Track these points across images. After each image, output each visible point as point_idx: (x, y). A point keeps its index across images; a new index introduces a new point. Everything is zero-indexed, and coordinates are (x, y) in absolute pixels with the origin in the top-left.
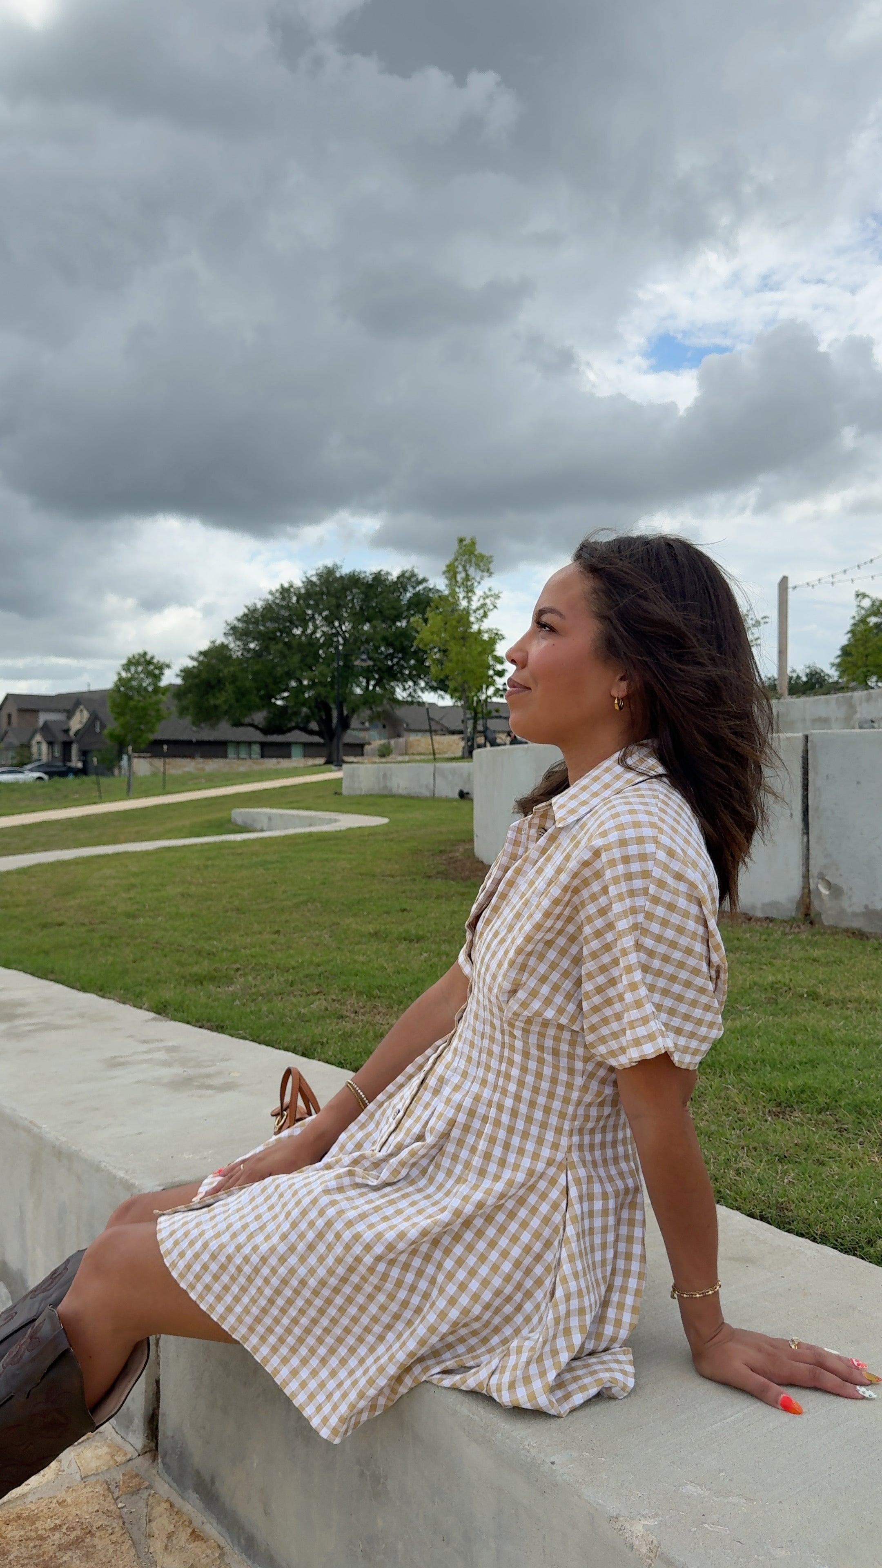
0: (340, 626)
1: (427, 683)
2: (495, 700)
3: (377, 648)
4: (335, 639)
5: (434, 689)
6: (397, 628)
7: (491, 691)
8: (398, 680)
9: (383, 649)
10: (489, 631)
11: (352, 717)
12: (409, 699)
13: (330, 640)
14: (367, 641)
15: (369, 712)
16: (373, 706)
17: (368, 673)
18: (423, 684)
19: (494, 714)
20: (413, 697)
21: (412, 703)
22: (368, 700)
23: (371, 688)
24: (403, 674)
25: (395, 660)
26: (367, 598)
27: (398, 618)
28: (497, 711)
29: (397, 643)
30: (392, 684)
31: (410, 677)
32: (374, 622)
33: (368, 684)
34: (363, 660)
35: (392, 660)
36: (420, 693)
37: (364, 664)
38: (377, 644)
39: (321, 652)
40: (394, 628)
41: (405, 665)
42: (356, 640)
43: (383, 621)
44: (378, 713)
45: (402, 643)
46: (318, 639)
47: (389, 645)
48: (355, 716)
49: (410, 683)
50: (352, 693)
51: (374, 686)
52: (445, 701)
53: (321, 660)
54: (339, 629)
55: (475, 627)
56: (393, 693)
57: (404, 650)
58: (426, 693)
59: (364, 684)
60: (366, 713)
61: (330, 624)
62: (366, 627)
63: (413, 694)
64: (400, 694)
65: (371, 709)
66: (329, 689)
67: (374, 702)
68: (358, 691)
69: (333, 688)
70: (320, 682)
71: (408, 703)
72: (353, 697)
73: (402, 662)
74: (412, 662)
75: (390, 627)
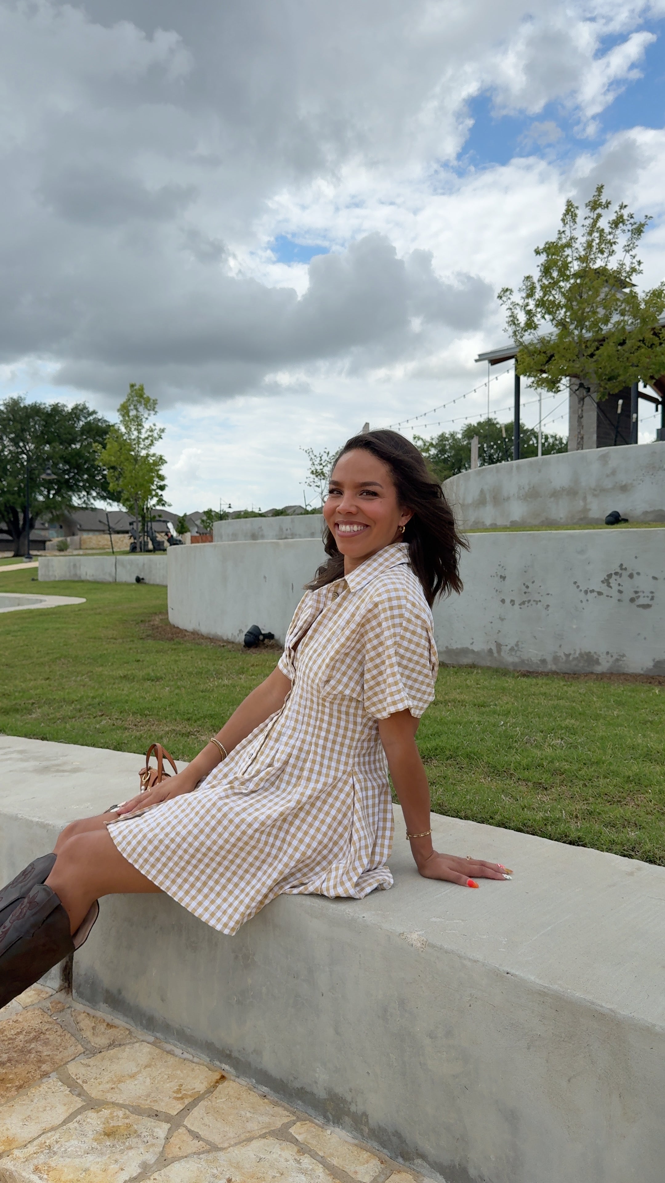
0: (25, 446)
1: (98, 493)
2: (158, 508)
3: (55, 465)
4: (21, 457)
5: (104, 498)
6: (72, 449)
7: (154, 500)
8: (73, 491)
9: (61, 465)
10: (154, 455)
11: (36, 519)
12: (84, 506)
13: (16, 458)
14: (48, 459)
15: (50, 515)
16: (54, 511)
17: (48, 485)
18: (94, 494)
19: (158, 518)
20: (87, 504)
21: (86, 508)
22: (49, 505)
23: (51, 496)
24: (78, 486)
25: (72, 474)
26: (47, 425)
27: (73, 441)
28: (160, 516)
29: (73, 461)
30: (70, 493)
31: (84, 488)
32: (54, 444)
33: (49, 492)
34: (48, 474)
35: (68, 474)
36: (92, 501)
37: (48, 478)
38: (56, 461)
39: (9, 467)
40: (70, 449)
41: (80, 478)
42: (38, 458)
43: (61, 444)
44: (57, 515)
45: (77, 461)
46: (6, 456)
47: (66, 462)
48: (39, 518)
49: (84, 493)
50: (36, 500)
51: (54, 495)
52: (114, 507)
53: (8, 473)
54: (23, 449)
55: (143, 453)
56: (70, 500)
57: (78, 467)
58: (98, 501)
59: (46, 493)
60: (48, 516)
61: (17, 445)
62: (47, 448)
63: (87, 501)
64: (76, 501)
65: (52, 513)
66: (16, 496)
67: (55, 508)
68: (41, 498)
69: (20, 496)
70: (8, 491)
71: (82, 508)
72: (36, 503)
73: (77, 476)
74: (86, 476)
75: (66, 448)
